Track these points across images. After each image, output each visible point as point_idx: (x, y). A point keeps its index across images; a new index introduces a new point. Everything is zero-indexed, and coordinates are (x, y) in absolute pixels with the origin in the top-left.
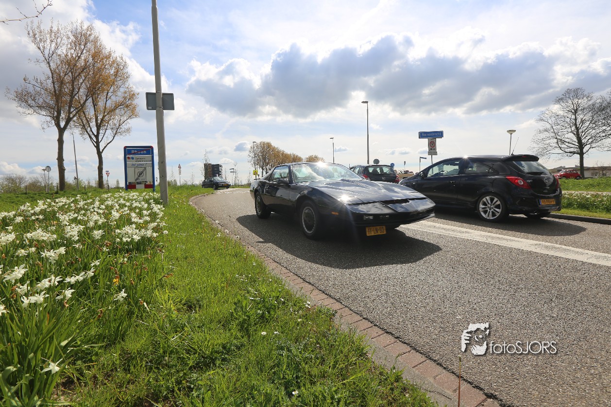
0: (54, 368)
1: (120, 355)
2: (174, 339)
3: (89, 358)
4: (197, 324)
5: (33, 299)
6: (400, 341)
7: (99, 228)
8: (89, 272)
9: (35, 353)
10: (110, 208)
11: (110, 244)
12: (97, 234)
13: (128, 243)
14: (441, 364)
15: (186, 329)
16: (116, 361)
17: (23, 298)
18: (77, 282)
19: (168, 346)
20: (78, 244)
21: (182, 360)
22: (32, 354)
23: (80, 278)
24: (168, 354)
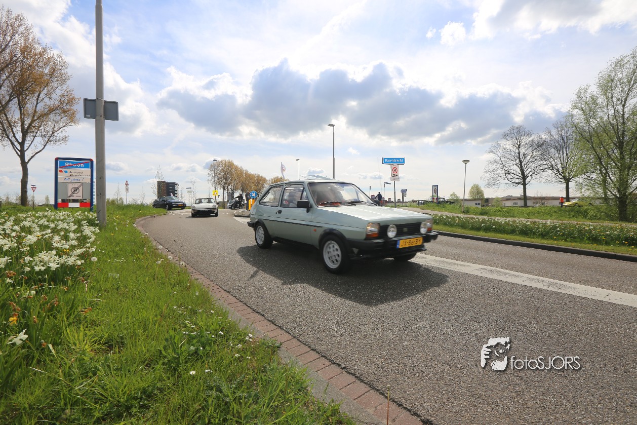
2: (81, 387)
6: (346, 372)
7: (6, 255)
11: (14, 274)
13: (40, 273)
14: (383, 393)
15: (99, 373)
21: (89, 411)
24: (69, 406)
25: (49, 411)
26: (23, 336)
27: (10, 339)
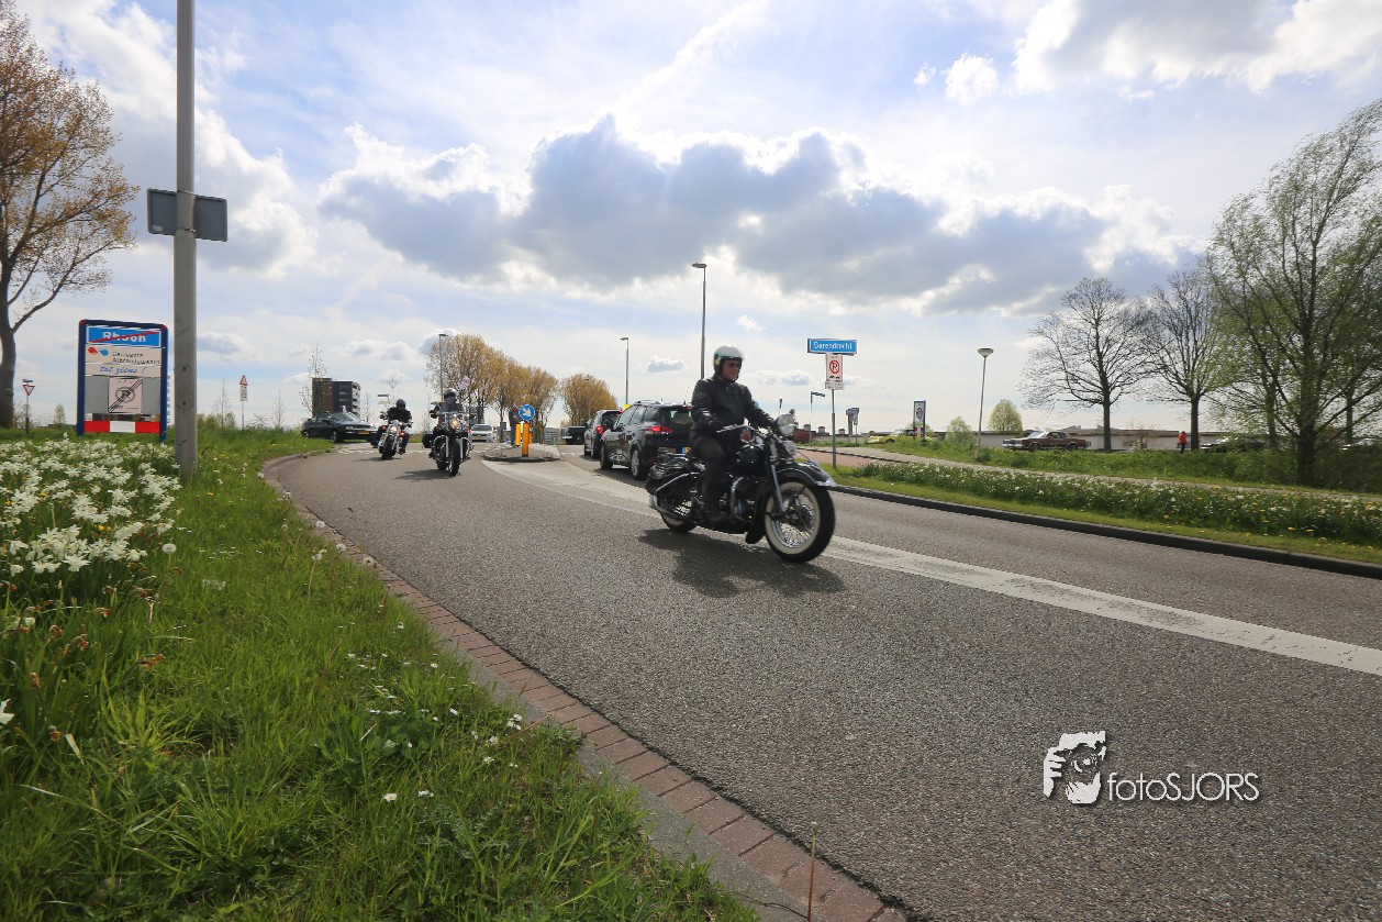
2: (139, 828)
6: (724, 797)
13: (46, 576)
14: (801, 842)
15: (180, 799)
21: (158, 881)
24: (113, 871)
25: (66, 881)
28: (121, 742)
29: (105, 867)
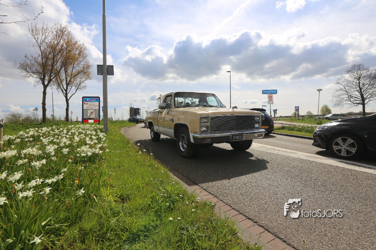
0: (37, 240)
1: (78, 231)
2: (113, 221)
3: (59, 233)
4: (128, 211)
5: (25, 194)
6: (258, 225)
7: (67, 147)
8: (60, 176)
9: (25, 230)
10: (73, 134)
11: (73, 158)
12: (65, 151)
13: (84, 157)
14: (285, 241)
15: (120, 214)
16: (76, 235)
17: (19, 193)
18: (53, 182)
19: (109, 226)
20: (54, 158)
21: (119, 236)
22: (23, 231)
23: (54, 180)
24: (109, 232)
25: (99, 233)
26: (82, 191)
27: (77, 192)
28: (104, 199)
29: (107, 230)
